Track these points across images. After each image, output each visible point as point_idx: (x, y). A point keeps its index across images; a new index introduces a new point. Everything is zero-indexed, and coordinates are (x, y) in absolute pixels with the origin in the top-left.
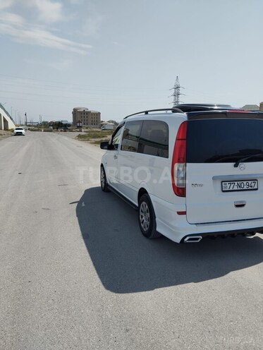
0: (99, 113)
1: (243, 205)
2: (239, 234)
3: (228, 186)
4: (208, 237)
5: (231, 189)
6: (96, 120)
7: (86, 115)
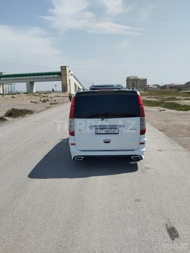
0: (146, 80)
1: (109, 142)
2: (100, 158)
3: (99, 131)
5: (101, 132)
6: (143, 84)
7: (136, 82)
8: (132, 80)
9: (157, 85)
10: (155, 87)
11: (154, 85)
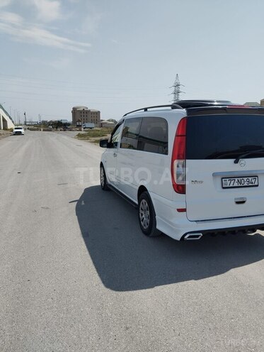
0: (99, 112)
1: (243, 202)
3: (228, 183)
4: (209, 234)
5: (231, 185)
6: (95, 118)
7: (85, 114)
8: (81, 112)
9: (112, 121)
10: (111, 123)
11: (109, 120)
